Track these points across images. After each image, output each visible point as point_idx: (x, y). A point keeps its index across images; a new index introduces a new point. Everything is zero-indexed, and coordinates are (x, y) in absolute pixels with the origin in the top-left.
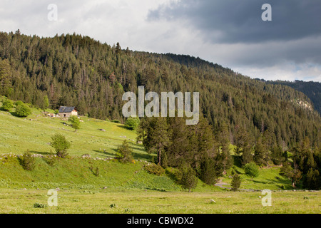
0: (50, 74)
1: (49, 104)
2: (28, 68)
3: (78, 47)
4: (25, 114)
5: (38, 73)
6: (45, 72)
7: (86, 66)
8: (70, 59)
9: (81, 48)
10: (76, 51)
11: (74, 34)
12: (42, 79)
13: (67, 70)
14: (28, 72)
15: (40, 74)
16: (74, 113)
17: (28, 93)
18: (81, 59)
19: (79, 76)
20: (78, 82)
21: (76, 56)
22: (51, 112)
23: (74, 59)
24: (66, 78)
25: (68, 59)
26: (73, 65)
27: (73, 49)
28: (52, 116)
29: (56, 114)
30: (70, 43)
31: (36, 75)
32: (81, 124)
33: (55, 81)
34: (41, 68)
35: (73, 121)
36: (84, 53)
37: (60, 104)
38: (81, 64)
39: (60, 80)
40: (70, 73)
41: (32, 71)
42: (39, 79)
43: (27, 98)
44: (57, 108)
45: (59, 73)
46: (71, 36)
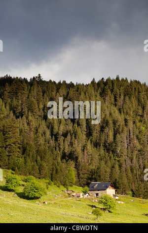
0: (82, 136)
1: (75, 180)
2: (52, 128)
3: (122, 97)
4: (37, 195)
5: (65, 135)
6: (75, 134)
7: (134, 123)
8: (110, 114)
9: (127, 98)
10: (120, 102)
11: (118, 78)
12: (71, 144)
13: (106, 130)
14: (52, 134)
15: (69, 137)
16: (111, 192)
17: (45, 164)
18: (127, 113)
19: (123, 138)
20: (122, 147)
21: (119, 110)
22: (78, 190)
23: (116, 114)
24: (105, 142)
25: (108, 113)
26: (114, 123)
27: (116, 100)
28: (78, 197)
29: (85, 193)
30: (112, 91)
31: (62, 138)
32: (117, 207)
33: (89, 146)
34: (71, 128)
35: (105, 204)
36: (132, 105)
37: (91, 179)
38: (126, 120)
39: (96, 145)
40: (111, 134)
41: (58, 133)
42: (67, 143)
43: (43, 172)
44: (88, 184)
45: (95, 134)
46: (112, 82)
